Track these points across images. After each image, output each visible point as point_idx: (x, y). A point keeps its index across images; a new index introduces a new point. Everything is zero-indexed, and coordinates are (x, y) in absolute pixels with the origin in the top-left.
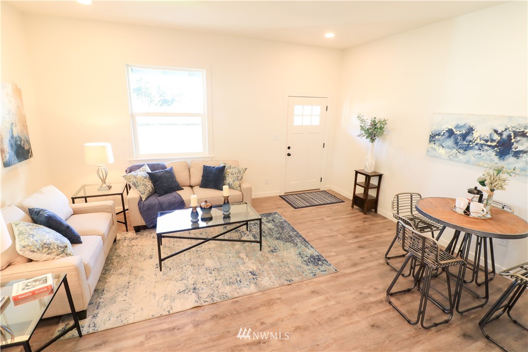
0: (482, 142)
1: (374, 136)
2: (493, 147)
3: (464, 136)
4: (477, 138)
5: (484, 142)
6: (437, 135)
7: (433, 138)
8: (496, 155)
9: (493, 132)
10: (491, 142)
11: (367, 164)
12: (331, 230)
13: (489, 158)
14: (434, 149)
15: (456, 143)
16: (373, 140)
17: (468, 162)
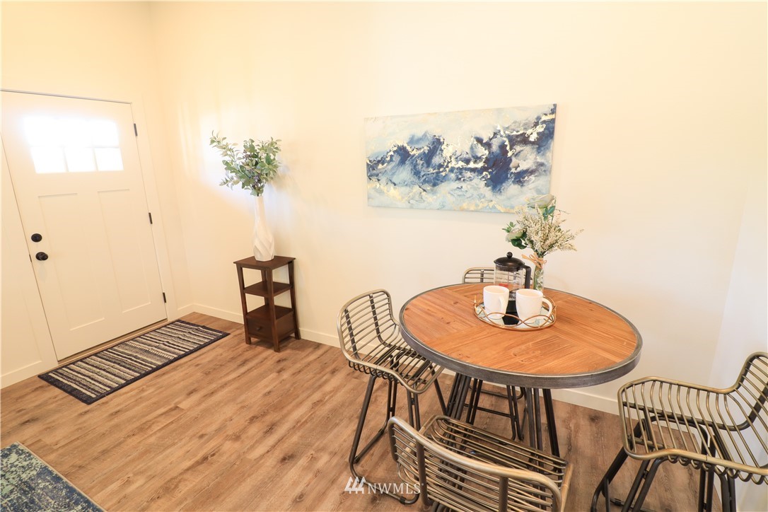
0: (461, 164)
1: (259, 181)
2: (479, 171)
3: (428, 157)
4: (451, 157)
5: (463, 164)
6: (379, 162)
7: (373, 168)
8: (487, 185)
9: (475, 142)
10: (475, 162)
11: (257, 243)
12: (202, 436)
13: (475, 193)
14: (380, 192)
15: (417, 173)
16: (258, 191)
17: (442, 208)
